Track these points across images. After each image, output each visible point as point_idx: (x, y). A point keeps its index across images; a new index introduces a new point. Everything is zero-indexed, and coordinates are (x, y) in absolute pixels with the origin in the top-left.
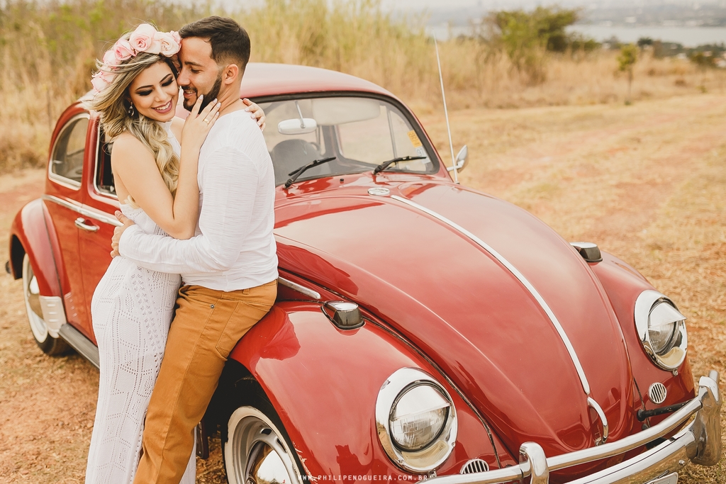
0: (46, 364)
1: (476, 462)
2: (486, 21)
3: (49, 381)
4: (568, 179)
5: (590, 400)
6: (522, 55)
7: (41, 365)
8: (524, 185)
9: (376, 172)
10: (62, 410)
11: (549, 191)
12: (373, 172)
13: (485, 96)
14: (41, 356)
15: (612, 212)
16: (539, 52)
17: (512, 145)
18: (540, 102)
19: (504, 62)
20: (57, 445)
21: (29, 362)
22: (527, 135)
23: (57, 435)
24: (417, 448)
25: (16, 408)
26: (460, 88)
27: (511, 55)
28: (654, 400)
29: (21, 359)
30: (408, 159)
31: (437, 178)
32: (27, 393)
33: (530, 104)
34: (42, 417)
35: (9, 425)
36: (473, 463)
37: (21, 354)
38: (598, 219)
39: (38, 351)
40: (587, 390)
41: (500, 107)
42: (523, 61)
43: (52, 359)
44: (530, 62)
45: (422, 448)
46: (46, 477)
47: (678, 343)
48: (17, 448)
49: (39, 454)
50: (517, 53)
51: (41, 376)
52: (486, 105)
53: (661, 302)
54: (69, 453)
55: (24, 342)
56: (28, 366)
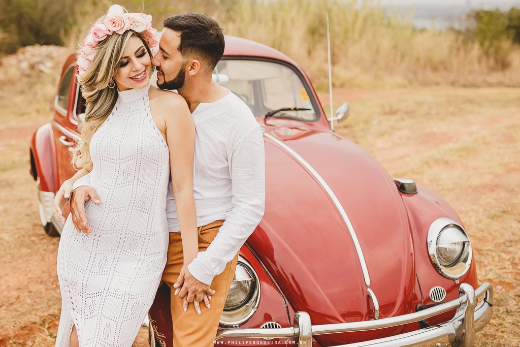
0: (45, 241)
1: (272, 324)
2: (469, 16)
3: (42, 252)
4: (486, 144)
5: (370, 290)
6: (491, 45)
7: (42, 241)
8: (450, 145)
9: (266, 117)
10: (44, 272)
11: (468, 151)
12: (264, 117)
13: (452, 77)
14: (43, 235)
15: (510, 171)
16: (506, 44)
17: (453, 114)
18: (500, 84)
19: (476, 50)
20: (33, 294)
21: (33, 238)
22: (469, 107)
23: (34, 288)
24: (228, 308)
25: (14, 268)
26: (435, 69)
27: (482, 44)
28: (433, 299)
29: (30, 236)
30: (295, 109)
31: (318, 125)
32: (25, 259)
33: (490, 85)
34: (30, 275)
35: (6, 278)
36: (269, 324)
37: (30, 233)
38: (497, 175)
39: (43, 231)
40: (368, 282)
41: (464, 86)
42: (492, 51)
43: (50, 238)
44: (497, 51)
45: (232, 310)
46: (18, 313)
47: (465, 261)
48: (6, 293)
49: (18, 298)
50: (487, 43)
51: (39, 249)
52: (453, 84)
53: (451, 227)
54: (38, 300)
55: (36, 225)
56: (33, 241)
